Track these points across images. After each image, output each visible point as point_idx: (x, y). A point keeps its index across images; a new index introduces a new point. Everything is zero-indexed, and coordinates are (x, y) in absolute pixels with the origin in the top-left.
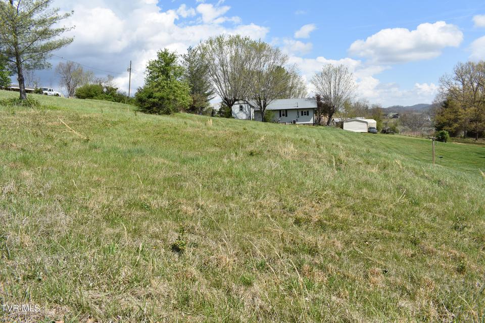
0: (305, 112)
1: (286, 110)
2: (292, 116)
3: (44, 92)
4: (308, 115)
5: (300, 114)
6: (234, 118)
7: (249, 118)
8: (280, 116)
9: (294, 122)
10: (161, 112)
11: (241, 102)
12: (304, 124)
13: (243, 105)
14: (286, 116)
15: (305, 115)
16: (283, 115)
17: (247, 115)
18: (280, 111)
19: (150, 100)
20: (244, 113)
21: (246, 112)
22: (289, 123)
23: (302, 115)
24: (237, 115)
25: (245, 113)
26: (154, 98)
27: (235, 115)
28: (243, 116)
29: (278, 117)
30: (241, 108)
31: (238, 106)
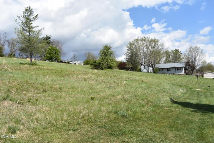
0: (179, 69)
1: (170, 68)
2: (173, 71)
3: (70, 63)
4: (180, 70)
5: (176, 70)
6: (142, 72)
7: (148, 72)
8: (167, 71)
9: (174, 74)
10: (99, 68)
11: (145, 65)
12: (178, 74)
14: (170, 71)
15: (179, 70)
16: (169, 71)
18: (167, 68)
22: (171, 74)
23: (177, 70)
25: (146, 69)
26: (96, 63)
27: (142, 70)
28: (145, 71)
29: (166, 71)
30: (145, 67)
31: (143, 66)
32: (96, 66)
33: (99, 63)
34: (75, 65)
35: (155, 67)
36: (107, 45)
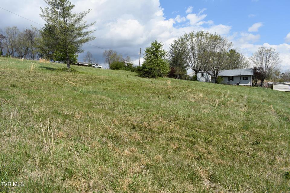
0: (245, 78)
1: (233, 77)
2: (236, 80)
3: (93, 66)
4: (247, 79)
5: (242, 79)
6: (198, 81)
7: (207, 81)
8: (229, 80)
9: (238, 84)
10: (150, 76)
11: (203, 71)
12: (244, 85)
13: (204, 73)
14: (233, 80)
15: (245, 79)
16: (231, 80)
17: (206, 79)
18: (229, 77)
19: (144, 69)
20: (204, 78)
21: (206, 77)
22: (234, 85)
23: (243, 79)
24: (200, 79)
25: (205, 78)
26: (146, 69)
27: (199, 79)
28: (204, 80)
29: (227, 81)
30: (203, 75)
31: (201, 74)
32: (146, 72)
33: (151, 69)
36: (156, 42)
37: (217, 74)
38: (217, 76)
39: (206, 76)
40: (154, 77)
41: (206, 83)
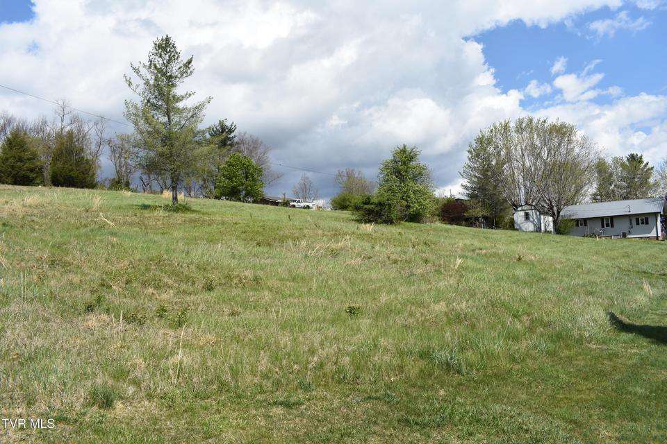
0: (642, 219)
1: (612, 218)
2: (621, 227)
3: (291, 204)
4: (647, 223)
5: (634, 222)
6: (517, 230)
7: (538, 229)
8: (603, 227)
9: (624, 235)
10: (379, 220)
11: (526, 208)
12: (641, 238)
13: (530, 212)
14: (612, 226)
15: (642, 223)
16: (608, 225)
17: (535, 225)
18: (602, 219)
19: (366, 206)
20: (531, 222)
21: (534, 220)
22: (616, 238)
23: (638, 224)
24: (521, 225)
25: (533, 222)
26: (371, 204)
27: (519, 225)
28: (530, 227)
29: (598, 229)
30: (527, 216)
31: (522, 213)
32: (370, 212)
33: (380, 204)
34: (306, 210)
35: (561, 213)
36: (405, 146)
37: (558, 212)
38: (558, 216)
39: (535, 217)
40: (389, 221)
41: (537, 234)
